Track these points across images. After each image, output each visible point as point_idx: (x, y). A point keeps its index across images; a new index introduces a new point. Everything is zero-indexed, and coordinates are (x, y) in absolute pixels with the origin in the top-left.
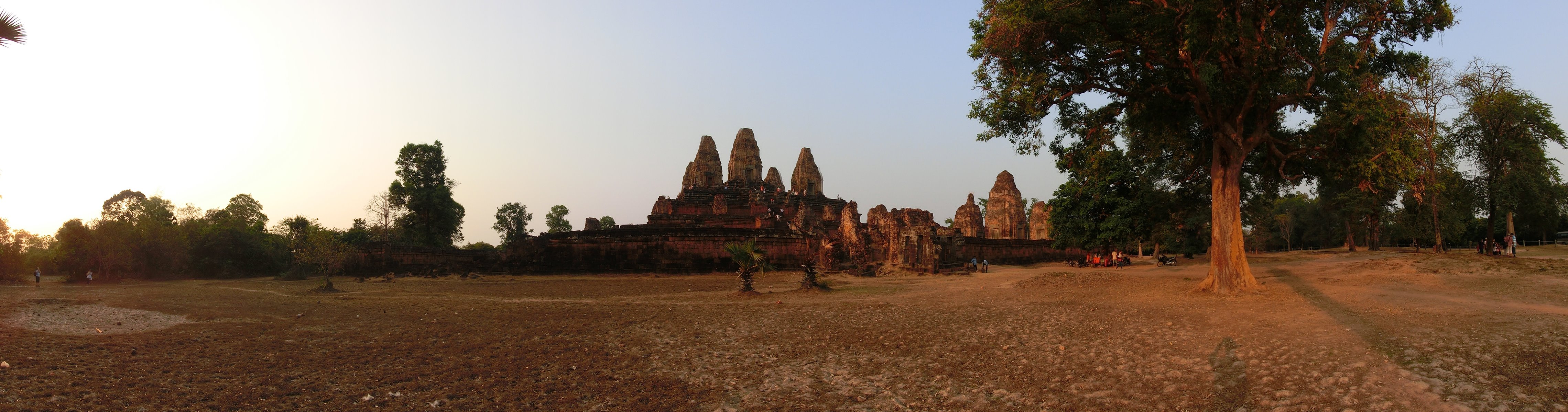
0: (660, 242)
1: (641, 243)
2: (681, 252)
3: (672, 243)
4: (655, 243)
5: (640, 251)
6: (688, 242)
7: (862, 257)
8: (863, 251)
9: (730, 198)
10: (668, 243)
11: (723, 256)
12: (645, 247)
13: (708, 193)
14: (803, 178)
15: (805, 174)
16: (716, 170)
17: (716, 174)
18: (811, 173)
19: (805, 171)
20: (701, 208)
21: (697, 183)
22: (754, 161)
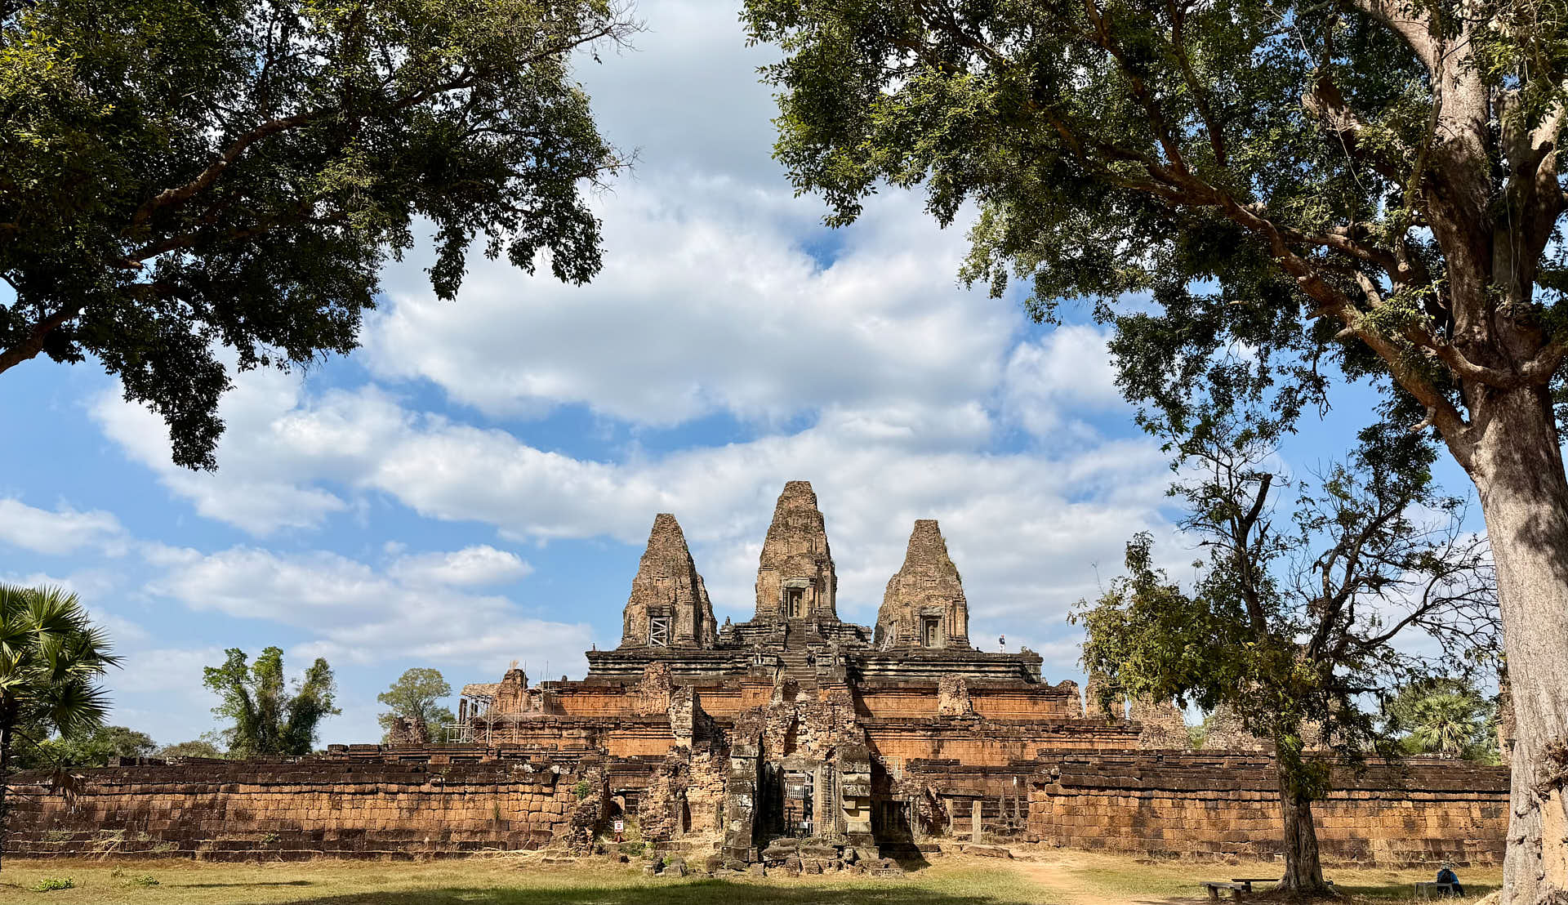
0: (220, 796)
1: (182, 797)
2: (260, 816)
3: (244, 797)
4: (210, 796)
5: (177, 814)
6: (279, 796)
10: (237, 796)
11: (348, 825)
12: (188, 804)
13: (646, 659)
14: (907, 604)
15: (912, 592)
16: (676, 600)
17: (679, 610)
18: (931, 588)
19: (915, 583)
20: (618, 699)
21: (632, 633)
22: (808, 566)
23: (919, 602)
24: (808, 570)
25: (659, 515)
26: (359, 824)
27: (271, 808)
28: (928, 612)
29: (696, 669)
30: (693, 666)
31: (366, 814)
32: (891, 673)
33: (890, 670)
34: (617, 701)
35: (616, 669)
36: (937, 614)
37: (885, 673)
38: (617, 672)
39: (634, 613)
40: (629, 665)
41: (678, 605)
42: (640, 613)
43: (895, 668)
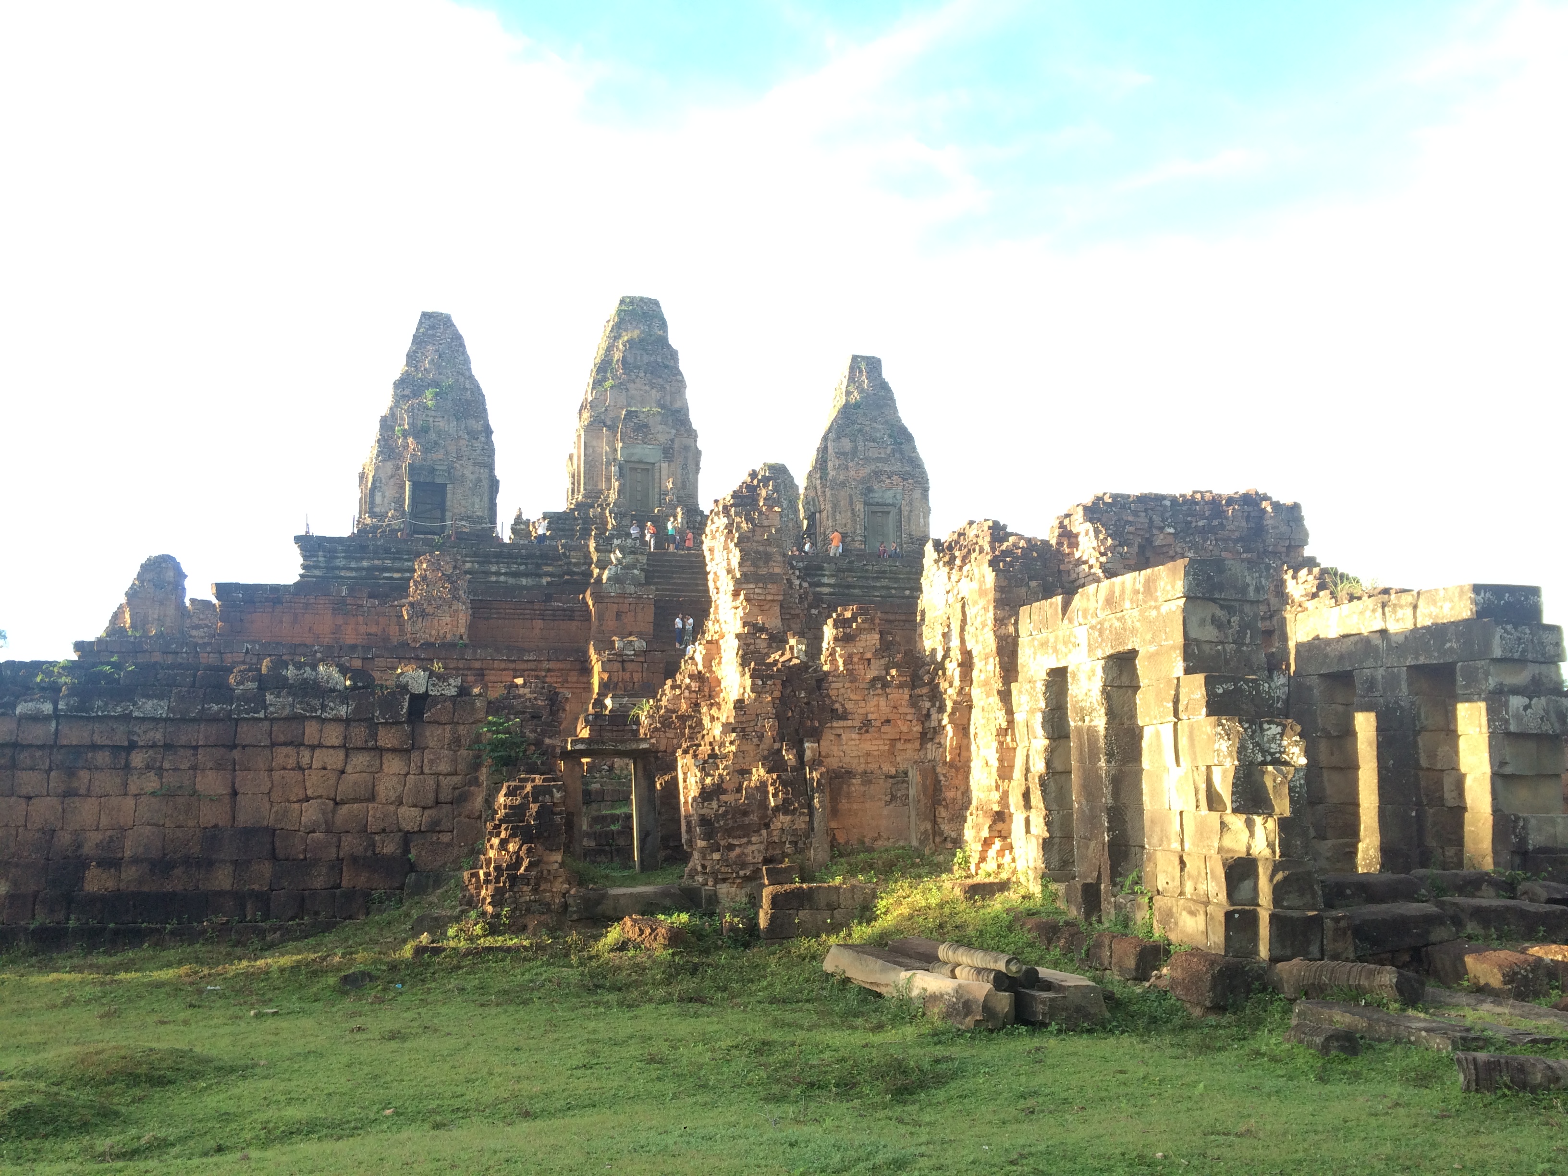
13: (409, 553)
14: (843, 484)
15: (851, 464)
16: (459, 458)
17: (463, 475)
18: (879, 459)
19: (855, 450)
20: (360, 619)
21: (377, 510)
22: (660, 428)
23: (863, 481)
24: (662, 433)
25: (425, 315)
28: (877, 496)
29: (498, 574)
30: (494, 568)
32: (826, 590)
33: (824, 585)
34: (357, 624)
35: (352, 569)
36: (890, 501)
37: (818, 589)
38: (354, 574)
39: (382, 476)
40: (376, 562)
41: (462, 466)
42: (392, 476)
43: (832, 581)
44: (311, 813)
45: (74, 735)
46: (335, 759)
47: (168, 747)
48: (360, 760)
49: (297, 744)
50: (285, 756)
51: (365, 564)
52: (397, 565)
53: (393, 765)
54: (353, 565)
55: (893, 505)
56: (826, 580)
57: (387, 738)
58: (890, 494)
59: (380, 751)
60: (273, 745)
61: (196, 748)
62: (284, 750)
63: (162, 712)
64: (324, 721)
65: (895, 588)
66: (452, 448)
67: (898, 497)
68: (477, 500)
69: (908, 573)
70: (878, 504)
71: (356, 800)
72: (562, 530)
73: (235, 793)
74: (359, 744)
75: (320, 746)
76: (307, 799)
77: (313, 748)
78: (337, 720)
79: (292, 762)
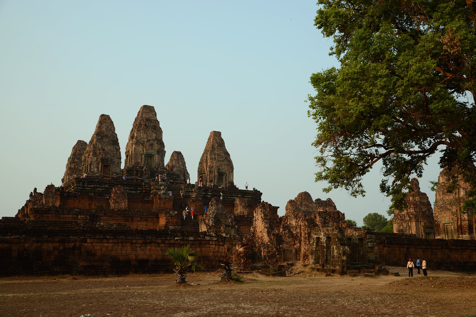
0: (78, 244)
1: (58, 245)
2: (99, 253)
3: (90, 245)
4: (72, 244)
6: (106, 245)
7: (274, 257)
8: (275, 251)
9: (131, 190)
10: (86, 244)
11: (140, 257)
12: (61, 248)
13: (104, 183)
14: (212, 167)
15: (214, 162)
16: (113, 156)
17: (114, 161)
18: (221, 161)
19: (215, 158)
20: (96, 202)
21: (92, 170)
22: (156, 145)
23: (217, 166)
24: (156, 147)
26: (145, 257)
27: (104, 250)
31: (148, 252)
32: (209, 196)
33: (209, 195)
34: (95, 203)
35: (89, 187)
36: (224, 172)
37: (207, 196)
38: (89, 189)
39: (93, 161)
40: (95, 185)
41: (114, 158)
42: (96, 161)
43: (211, 194)
44: (211, 254)
45: (182, 243)
46: (214, 246)
47: (193, 244)
48: (217, 246)
49: (209, 244)
50: (207, 246)
51: (92, 186)
52: (101, 186)
53: (221, 247)
54: (89, 186)
55: (225, 173)
56: (209, 193)
57: (221, 243)
58: (224, 170)
59: (220, 245)
60: (206, 244)
61: (196, 244)
62: (208, 245)
63: (193, 239)
64: (212, 241)
65: (226, 196)
66: (112, 154)
67: (226, 171)
68: (118, 168)
69: (229, 192)
70: (221, 173)
71: (217, 252)
72: (130, 174)
73: (201, 251)
74: (217, 244)
75: (212, 244)
76: (211, 252)
77: (211, 244)
78: (215, 241)
79: (208, 246)
